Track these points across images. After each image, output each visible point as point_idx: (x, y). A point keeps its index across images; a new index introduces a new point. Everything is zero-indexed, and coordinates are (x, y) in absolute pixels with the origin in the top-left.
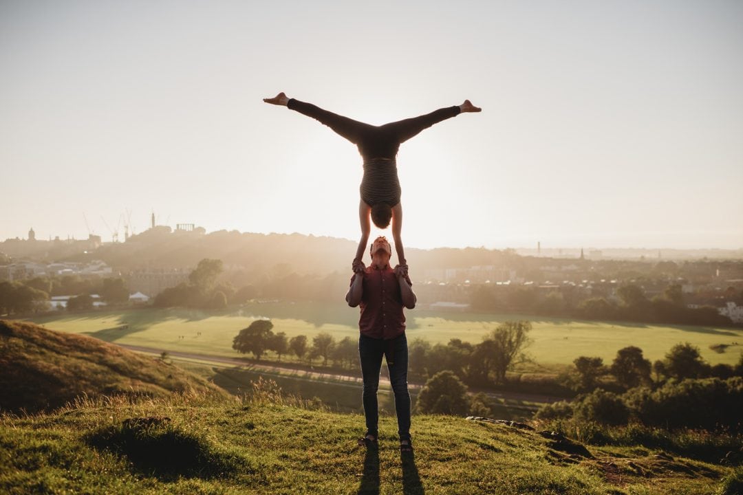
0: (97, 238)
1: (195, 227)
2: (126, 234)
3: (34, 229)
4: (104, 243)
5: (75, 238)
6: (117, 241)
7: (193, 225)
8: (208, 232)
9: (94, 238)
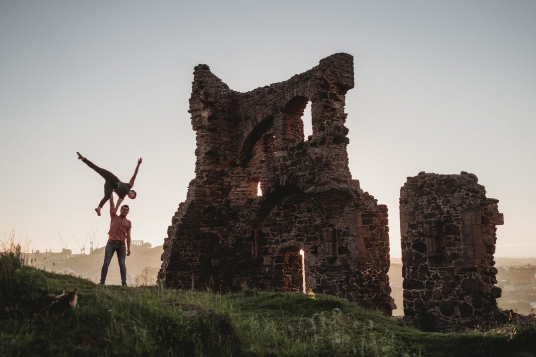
0: (69, 251)
1: (144, 243)
2: (91, 249)
3: (20, 245)
4: (74, 255)
5: (52, 252)
6: (84, 253)
7: (142, 241)
8: (153, 247)
9: (66, 252)
